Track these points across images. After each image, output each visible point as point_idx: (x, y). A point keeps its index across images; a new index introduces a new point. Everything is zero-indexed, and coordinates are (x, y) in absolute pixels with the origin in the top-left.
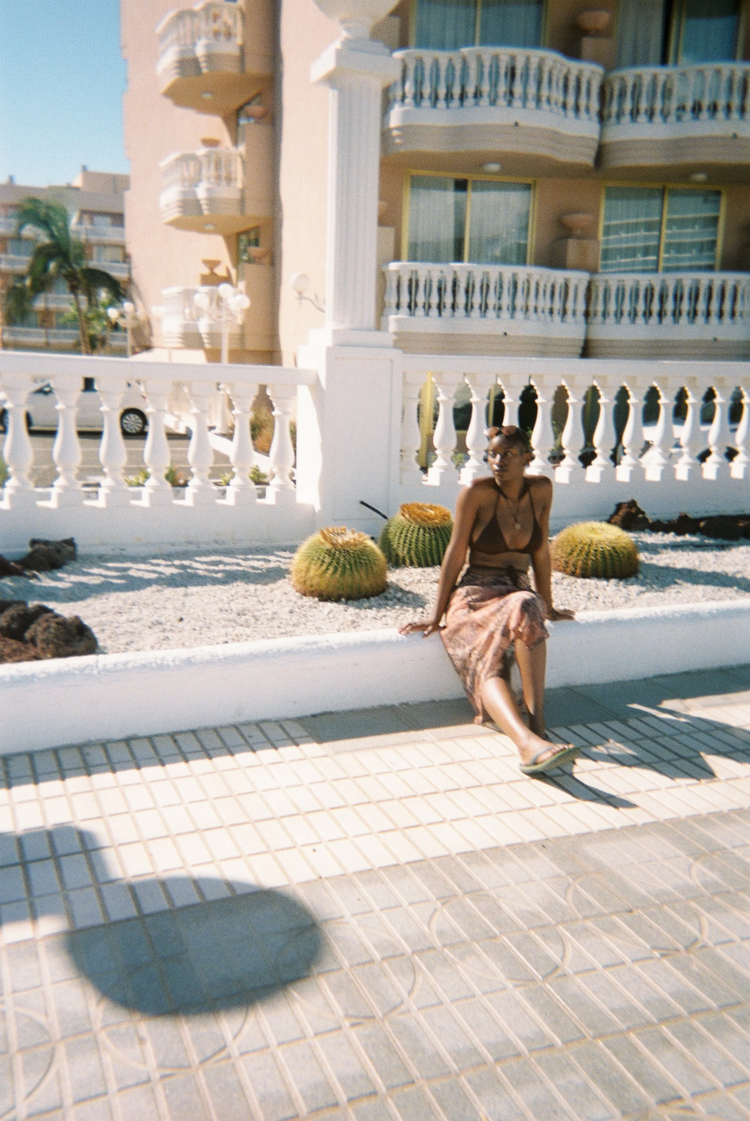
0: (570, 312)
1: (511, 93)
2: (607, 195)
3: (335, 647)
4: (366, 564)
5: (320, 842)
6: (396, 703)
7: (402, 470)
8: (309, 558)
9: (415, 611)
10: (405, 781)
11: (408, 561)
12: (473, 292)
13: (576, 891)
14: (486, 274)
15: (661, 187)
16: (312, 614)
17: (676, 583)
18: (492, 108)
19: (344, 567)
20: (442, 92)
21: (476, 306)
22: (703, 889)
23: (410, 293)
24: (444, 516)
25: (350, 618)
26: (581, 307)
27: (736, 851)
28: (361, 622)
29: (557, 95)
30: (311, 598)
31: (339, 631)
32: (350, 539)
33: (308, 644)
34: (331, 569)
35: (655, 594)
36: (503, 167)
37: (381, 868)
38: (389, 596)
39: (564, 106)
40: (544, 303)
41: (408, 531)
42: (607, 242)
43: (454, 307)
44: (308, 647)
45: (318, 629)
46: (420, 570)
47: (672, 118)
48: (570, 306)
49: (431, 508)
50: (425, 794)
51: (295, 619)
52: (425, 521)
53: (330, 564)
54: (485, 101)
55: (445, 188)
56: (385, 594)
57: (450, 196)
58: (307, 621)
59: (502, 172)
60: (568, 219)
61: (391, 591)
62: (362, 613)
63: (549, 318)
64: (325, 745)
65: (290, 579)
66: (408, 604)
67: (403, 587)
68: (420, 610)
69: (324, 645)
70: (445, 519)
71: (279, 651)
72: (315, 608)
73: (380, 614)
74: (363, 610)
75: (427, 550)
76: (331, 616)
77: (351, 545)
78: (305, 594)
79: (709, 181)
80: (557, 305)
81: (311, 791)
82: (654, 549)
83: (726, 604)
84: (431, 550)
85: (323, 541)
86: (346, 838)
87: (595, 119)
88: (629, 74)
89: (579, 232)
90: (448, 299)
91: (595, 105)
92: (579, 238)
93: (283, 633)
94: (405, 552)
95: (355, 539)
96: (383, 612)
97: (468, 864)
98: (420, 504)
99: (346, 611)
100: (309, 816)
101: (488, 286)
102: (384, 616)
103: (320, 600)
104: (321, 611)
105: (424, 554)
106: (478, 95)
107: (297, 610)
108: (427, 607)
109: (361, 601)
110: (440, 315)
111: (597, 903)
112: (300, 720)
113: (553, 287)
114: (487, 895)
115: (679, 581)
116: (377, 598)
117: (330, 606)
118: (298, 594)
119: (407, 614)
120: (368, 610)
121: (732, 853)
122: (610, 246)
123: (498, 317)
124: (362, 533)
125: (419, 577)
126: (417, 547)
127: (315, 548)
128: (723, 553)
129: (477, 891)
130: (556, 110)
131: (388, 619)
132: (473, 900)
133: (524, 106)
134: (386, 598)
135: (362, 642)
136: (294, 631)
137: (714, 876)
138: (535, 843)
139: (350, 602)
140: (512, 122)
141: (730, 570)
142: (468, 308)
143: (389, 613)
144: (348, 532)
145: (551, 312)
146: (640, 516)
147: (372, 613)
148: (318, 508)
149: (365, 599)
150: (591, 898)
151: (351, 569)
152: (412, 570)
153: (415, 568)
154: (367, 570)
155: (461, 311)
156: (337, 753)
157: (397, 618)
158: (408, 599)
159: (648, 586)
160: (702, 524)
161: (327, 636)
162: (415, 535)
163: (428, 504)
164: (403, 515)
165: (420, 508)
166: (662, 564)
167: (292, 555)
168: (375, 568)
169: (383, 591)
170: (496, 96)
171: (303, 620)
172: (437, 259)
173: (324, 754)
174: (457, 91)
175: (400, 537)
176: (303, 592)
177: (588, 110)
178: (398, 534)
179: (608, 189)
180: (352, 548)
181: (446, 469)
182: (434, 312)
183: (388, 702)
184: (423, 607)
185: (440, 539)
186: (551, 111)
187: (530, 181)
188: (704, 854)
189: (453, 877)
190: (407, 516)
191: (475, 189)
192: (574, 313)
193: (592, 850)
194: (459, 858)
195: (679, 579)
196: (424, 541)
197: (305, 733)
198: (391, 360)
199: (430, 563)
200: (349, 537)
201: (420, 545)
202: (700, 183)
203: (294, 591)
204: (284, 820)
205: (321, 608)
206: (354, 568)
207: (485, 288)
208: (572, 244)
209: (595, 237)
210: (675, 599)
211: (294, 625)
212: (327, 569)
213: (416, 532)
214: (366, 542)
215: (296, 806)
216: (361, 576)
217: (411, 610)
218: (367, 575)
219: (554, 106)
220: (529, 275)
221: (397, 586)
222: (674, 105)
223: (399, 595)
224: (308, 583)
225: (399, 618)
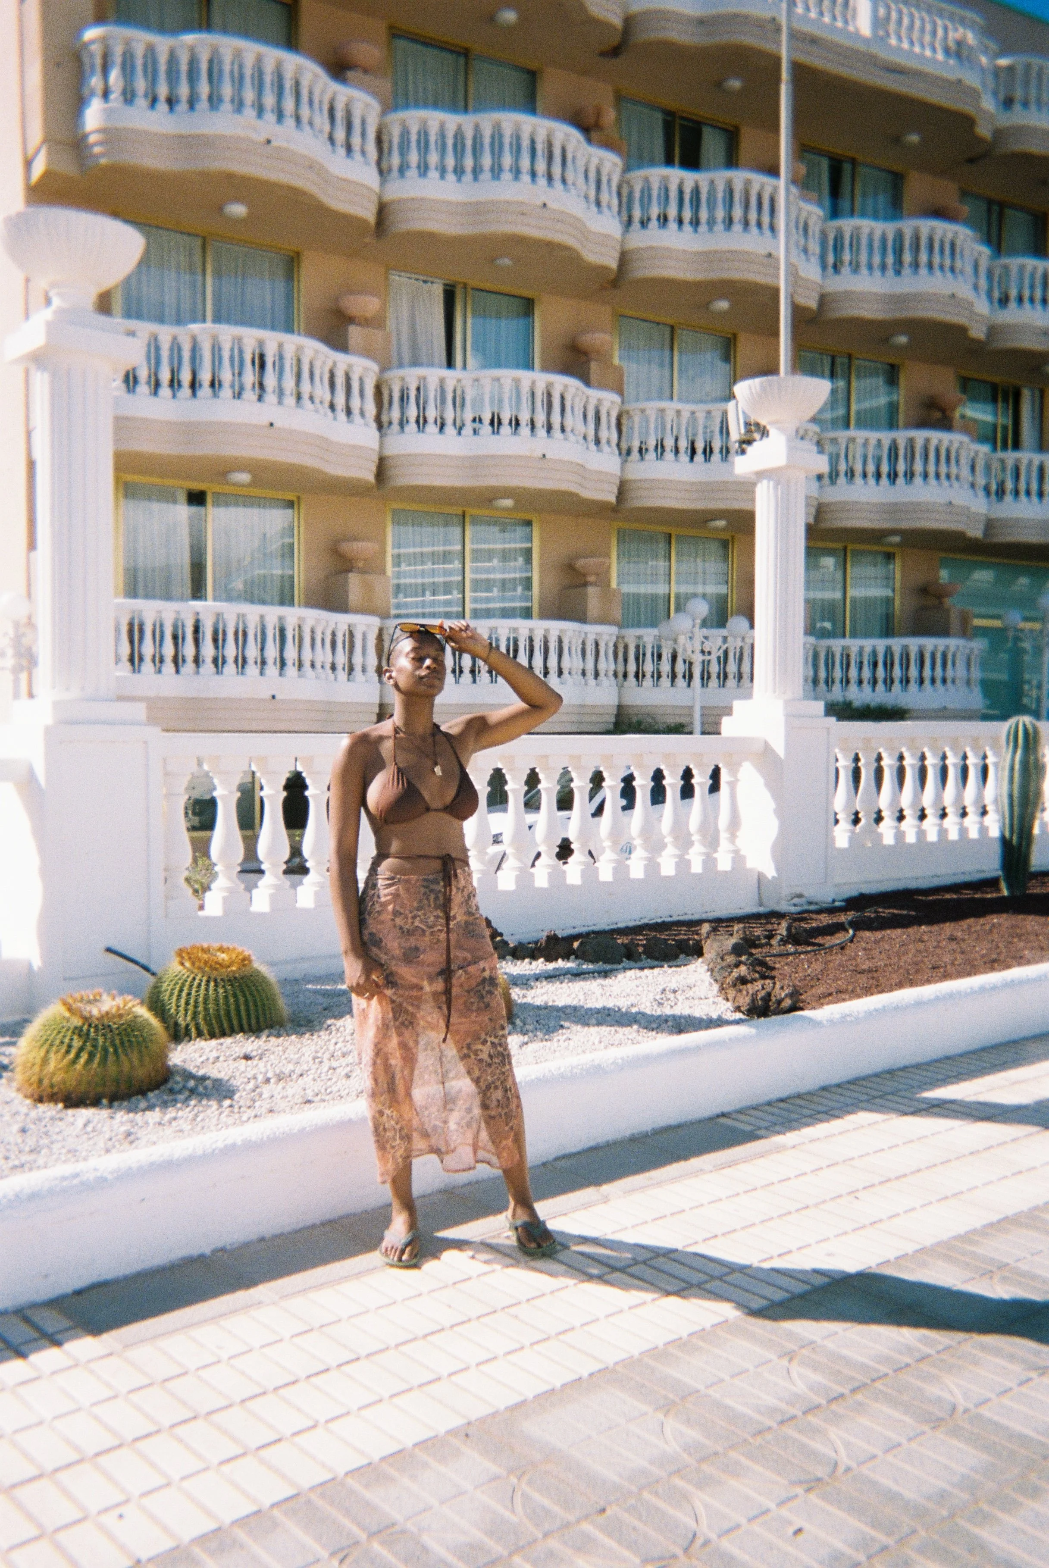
0: (358, 668)
1: (261, 386)
2: (393, 519)
3: (110, 1177)
4: (138, 1043)
5: (127, 1501)
6: (207, 1251)
7: (168, 898)
8: (47, 1044)
9: (221, 1106)
10: (243, 1373)
11: (193, 1030)
12: (224, 640)
13: (524, 1495)
14: (241, 617)
15: (460, 512)
16: (57, 1130)
17: (562, 1027)
18: (237, 402)
19: (105, 1050)
20: (165, 376)
21: (230, 659)
22: (685, 1456)
23: (132, 642)
24: (244, 959)
25: (123, 1129)
26: (372, 661)
27: (710, 1392)
28: (141, 1133)
29: (322, 392)
30: (52, 1105)
31: (108, 1151)
32: (112, 1007)
33: (64, 1178)
34: (84, 1056)
35: (541, 1044)
36: (254, 477)
37: (234, 1523)
38: (177, 1087)
39: (332, 407)
40: (323, 656)
41: (191, 986)
42: (398, 575)
43: (197, 660)
44: (65, 1184)
45: (73, 1152)
46: (214, 1042)
47: (468, 430)
48: (357, 660)
49: (222, 950)
50: (280, 1387)
51: (31, 1141)
52: (216, 969)
53: (81, 1049)
54: (226, 392)
55: (175, 501)
56: (170, 1085)
57: (183, 511)
58: (52, 1143)
59: (254, 483)
60: (347, 548)
61: (178, 1078)
62: (139, 1117)
63: (331, 676)
64: (106, 1337)
65: (10, 1080)
66: (207, 1096)
67: (194, 1071)
68: (227, 1102)
69: (91, 1176)
70: (244, 965)
71: (17, 1196)
72: (61, 1119)
73: (168, 1117)
74: (140, 1114)
75: (222, 1013)
76: (89, 1128)
77: (114, 1016)
78: (40, 1100)
79: (516, 508)
80: (341, 659)
81: (96, 1418)
82: (524, 982)
83: (629, 1051)
84: (228, 1013)
85: (67, 1014)
86: (168, 1485)
87: (374, 425)
88: (412, 376)
89: (361, 564)
90: (189, 650)
91: (371, 408)
92: (363, 572)
93: (15, 1167)
94: (189, 1018)
95: (119, 1008)
96: (171, 1113)
97: (367, 1486)
98: (205, 945)
99: (112, 1118)
100: (102, 1460)
101: (245, 634)
102: (175, 1119)
103: (66, 1107)
104: (73, 1124)
105: (218, 1017)
106: (215, 384)
107: (32, 1126)
108: (236, 1097)
109: (134, 1099)
110: (177, 671)
111: (556, 1509)
112: (56, 1303)
113: (334, 634)
114: (403, 1532)
115: (566, 1024)
116: (157, 1092)
117: (84, 1114)
118: (28, 1101)
119: (209, 1111)
120: (147, 1113)
121: (706, 1396)
122: (402, 581)
123: (262, 673)
124: (129, 997)
125: (215, 1054)
126: (206, 1009)
127: (55, 1027)
128: (608, 981)
129: (387, 1527)
130: (322, 411)
131: (181, 1122)
132: (383, 1543)
133: (280, 402)
134: (171, 1091)
135: (152, 1164)
136: (35, 1161)
137: (693, 1434)
138: (453, 1432)
139: (116, 1104)
140: (265, 422)
141: (623, 1004)
142: (218, 662)
143: (180, 1113)
144: (105, 997)
145: (333, 668)
146: (498, 939)
147: (154, 1116)
148: (37, 963)
149: (140, 1097)
150: (547, 1502)
151: (116, 1052)
152: (200, 1043)
153: (206, 1040)
154: (140, 1052)
155: (208, 667)
156: (126, 1346)
157: (194, 1120)
158: (206, 1088)
159: (531, 1034)
160: (576, 945)
161: (93, 1162)
162: (202, 991)
163: (216, 945)
164: (182, 964)
165: (206, 951)
166: (538, 1002)
167: (14, 1040)
168: (154, 1047)
169: (166, 1081)
170: (242, 388)
171: (45, 1141)
172: (167, 596)
173: (108, 1352)
174: (186, 377)
175: (179, 996)
176: (36, 1096)
177: (362, 414)
178: (176, 993)
179: (394, 511)
180: (116, 1020)
181: (231, 891)
182: (169, 667)
183: (195, 1252)
184: (231, 1098)
185: (238, 993)
186: (317, 411)
187: (291, 496)
188: (674, 1403)
189: (347, 1512)
190: (188, 964)
191: (217, 504)
192: (364, 670)
193: (532, 1427)
194: (350, 1481)
195: (565, 1020)
196: (216, 1000)
197: (67, 1323)
198: (145, 742)
199: (227, 1031)
200: (108, 1004)
201: (211, 1006)
202: (506, 509)
203: (20, 1096)
204: (60, 1475)
205: (71, 1119)
206: (120, 1050)
207: (242, 636)
208: (354, 580)
209: (383, 572)
210: (567, 1048)
211: (31, 1151)
212: (78, 1056)
213: (203, 987)
214: (134, 1009)
215: (77, 1448)
216: (131, 1063)
217: (214, 1104)
218: (141, 1061)
219: (319, 405)
220: (302, 619)
221: (185, 1070)
222: (468, 416)
223: (192, 1083)
224: (46, 1082)
225: (199, 1119)
